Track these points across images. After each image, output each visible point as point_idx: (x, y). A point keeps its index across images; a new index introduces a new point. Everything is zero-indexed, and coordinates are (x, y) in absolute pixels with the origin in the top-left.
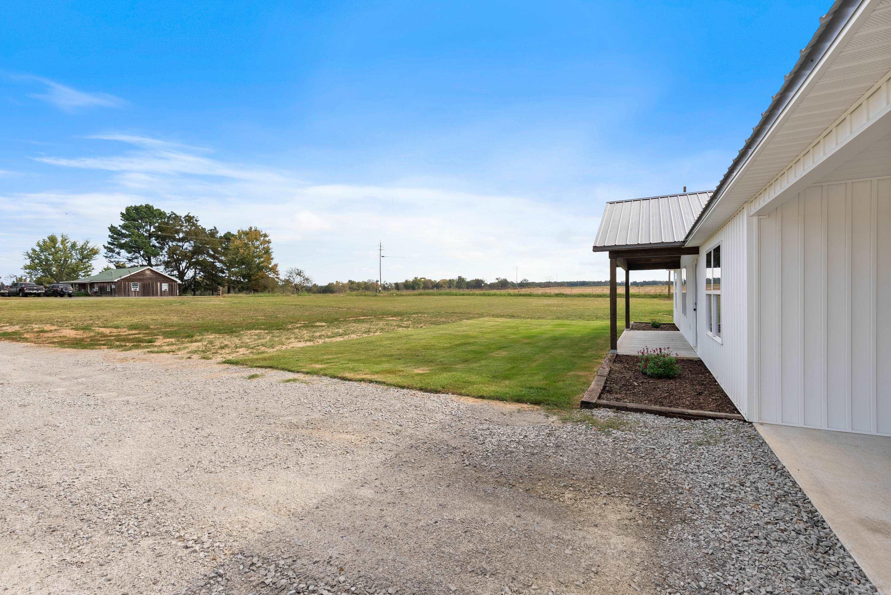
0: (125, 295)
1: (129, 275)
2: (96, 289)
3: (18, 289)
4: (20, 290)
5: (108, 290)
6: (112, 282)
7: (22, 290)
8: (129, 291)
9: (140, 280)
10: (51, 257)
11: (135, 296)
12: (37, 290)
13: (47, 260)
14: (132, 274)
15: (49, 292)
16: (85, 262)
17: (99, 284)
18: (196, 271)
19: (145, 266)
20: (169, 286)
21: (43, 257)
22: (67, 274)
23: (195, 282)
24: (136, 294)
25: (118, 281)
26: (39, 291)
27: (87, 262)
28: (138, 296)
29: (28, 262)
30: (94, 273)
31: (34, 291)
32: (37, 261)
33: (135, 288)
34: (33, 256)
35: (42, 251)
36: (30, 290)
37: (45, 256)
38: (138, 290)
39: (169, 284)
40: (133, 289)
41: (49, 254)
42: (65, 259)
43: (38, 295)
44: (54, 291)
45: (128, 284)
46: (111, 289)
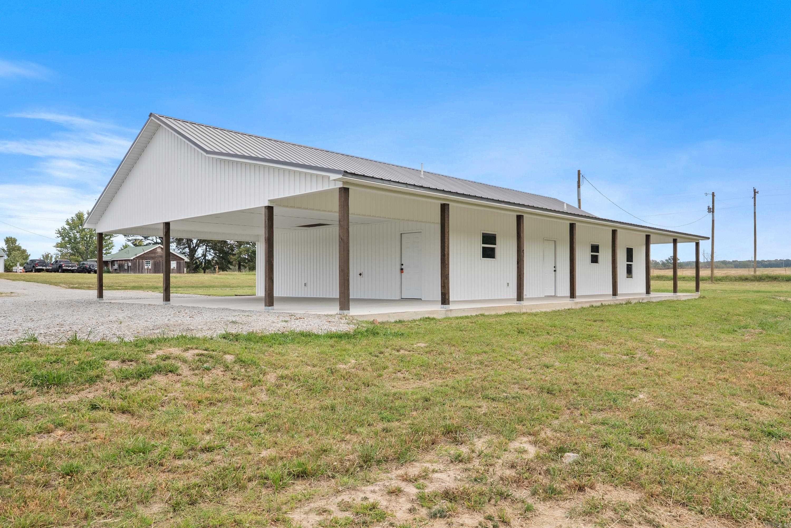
0: (139, 272)
1: (143, 253)
2: (116, 266)
3: (58, 266)
4: (60, 267)
5: (126, 267)
6: (129, 260)
7: (61, 266)
8: (142, 269)
9: (152, 258)
10: (78, 235)
11: (148, 273)
12: (72, 267)
13: (75, 238)
14: (145, 252)
15: (80, 269)
16: (107, 239)
17: (118, 262)
18: (206, 249)
19: (159, 243)
20: (177, 264)
21: (72, 235)
22: (91, 252)
23: (205, 261)
24: (149, 271)
25: (134, 259)
26: (73, 268)
27: (109, 239)
28: (150, 273)
29: (60, 240)
30: (114, 251)
31: (70, 268)
32: (67, 239)
33: (149, 266)
34: (63, 234)
35: (71, 229)
36: (67, 266)
37: (73, 234)
38: (150, 268)
39: (177, 263)
40: (146, 267)
41: (77, 232)
42: (90, 236)
43: (72, 271)
44: (83, 268)
45: (142, 262)
46: (128, 266)
